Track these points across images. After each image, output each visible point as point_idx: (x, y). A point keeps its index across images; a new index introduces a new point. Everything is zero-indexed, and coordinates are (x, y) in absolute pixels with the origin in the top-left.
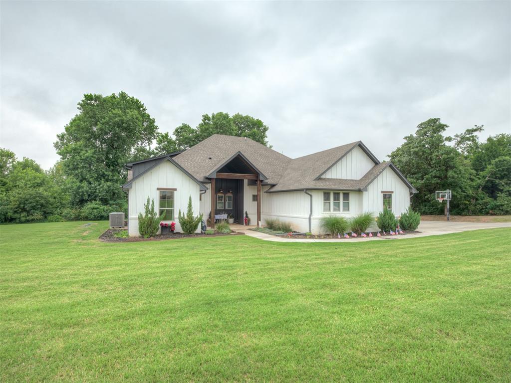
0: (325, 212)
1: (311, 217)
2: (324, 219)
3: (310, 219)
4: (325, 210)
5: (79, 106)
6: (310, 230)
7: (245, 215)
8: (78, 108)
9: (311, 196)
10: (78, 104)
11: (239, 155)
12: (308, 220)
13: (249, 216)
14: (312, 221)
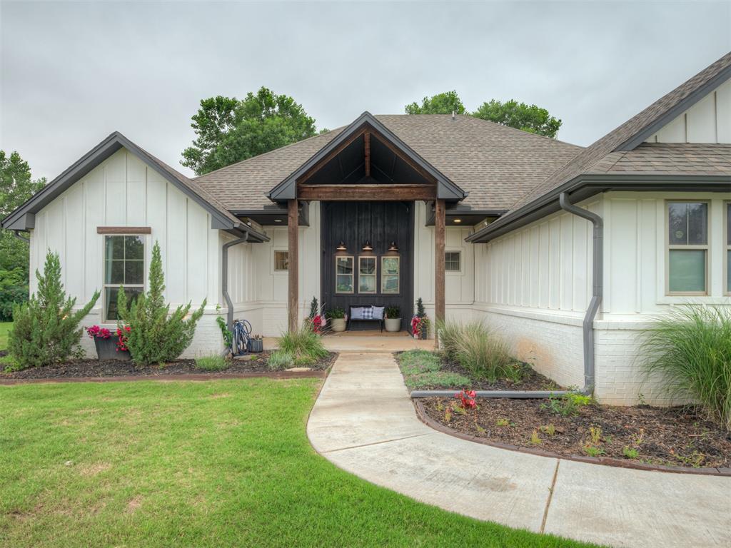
0: (673, 300)
1: (597, 322)
2: (665, 331)
3: (589, 329)
4: (675, 286)
5: (194, 122)
6: (590, 381)
7: (416, 311)
8: (193, 125)
9: (597, 222)
10: (193, 119)
11: (366, 125)
12: (581, 332)
13: (425, 311)
14: (601, 339)
